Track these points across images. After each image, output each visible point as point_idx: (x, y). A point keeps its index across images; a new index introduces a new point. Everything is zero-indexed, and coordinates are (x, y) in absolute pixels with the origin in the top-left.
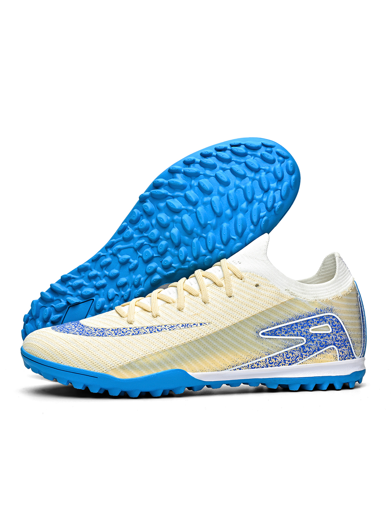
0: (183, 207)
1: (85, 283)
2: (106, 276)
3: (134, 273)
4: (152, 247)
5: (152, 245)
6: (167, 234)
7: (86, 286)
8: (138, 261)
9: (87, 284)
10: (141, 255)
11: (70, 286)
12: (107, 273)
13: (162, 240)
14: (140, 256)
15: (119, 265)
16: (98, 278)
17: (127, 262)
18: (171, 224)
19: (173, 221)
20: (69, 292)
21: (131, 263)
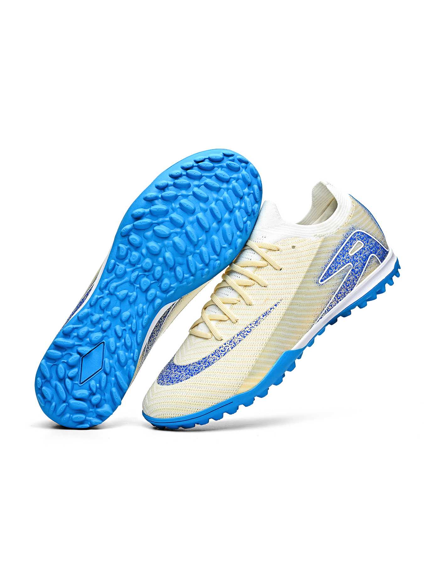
0: (172, 231)
1: (90, 329)
2: (108, 316)
3: (134, 304)
4: (147, 276)
5: (147, 274)
6: (161, 259)
7: (92, 332)
8: (137, 292)
9: (93, 330)
10: (138, 286)
11: (75, 336)
12: (109, 313)
13: (156, 266)
14: (137, 288)
15: (118, 302)
16: (102, 320)
17: (127, 296)
18: (163, 250)
19: (164, 246)
20: (76, 343)
21: (130, 296)
